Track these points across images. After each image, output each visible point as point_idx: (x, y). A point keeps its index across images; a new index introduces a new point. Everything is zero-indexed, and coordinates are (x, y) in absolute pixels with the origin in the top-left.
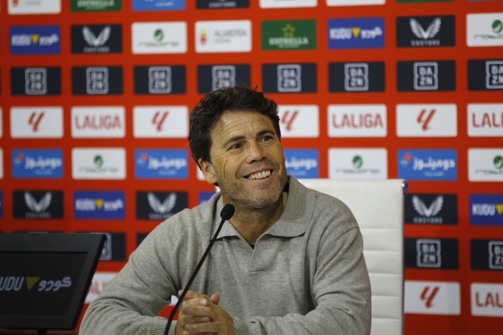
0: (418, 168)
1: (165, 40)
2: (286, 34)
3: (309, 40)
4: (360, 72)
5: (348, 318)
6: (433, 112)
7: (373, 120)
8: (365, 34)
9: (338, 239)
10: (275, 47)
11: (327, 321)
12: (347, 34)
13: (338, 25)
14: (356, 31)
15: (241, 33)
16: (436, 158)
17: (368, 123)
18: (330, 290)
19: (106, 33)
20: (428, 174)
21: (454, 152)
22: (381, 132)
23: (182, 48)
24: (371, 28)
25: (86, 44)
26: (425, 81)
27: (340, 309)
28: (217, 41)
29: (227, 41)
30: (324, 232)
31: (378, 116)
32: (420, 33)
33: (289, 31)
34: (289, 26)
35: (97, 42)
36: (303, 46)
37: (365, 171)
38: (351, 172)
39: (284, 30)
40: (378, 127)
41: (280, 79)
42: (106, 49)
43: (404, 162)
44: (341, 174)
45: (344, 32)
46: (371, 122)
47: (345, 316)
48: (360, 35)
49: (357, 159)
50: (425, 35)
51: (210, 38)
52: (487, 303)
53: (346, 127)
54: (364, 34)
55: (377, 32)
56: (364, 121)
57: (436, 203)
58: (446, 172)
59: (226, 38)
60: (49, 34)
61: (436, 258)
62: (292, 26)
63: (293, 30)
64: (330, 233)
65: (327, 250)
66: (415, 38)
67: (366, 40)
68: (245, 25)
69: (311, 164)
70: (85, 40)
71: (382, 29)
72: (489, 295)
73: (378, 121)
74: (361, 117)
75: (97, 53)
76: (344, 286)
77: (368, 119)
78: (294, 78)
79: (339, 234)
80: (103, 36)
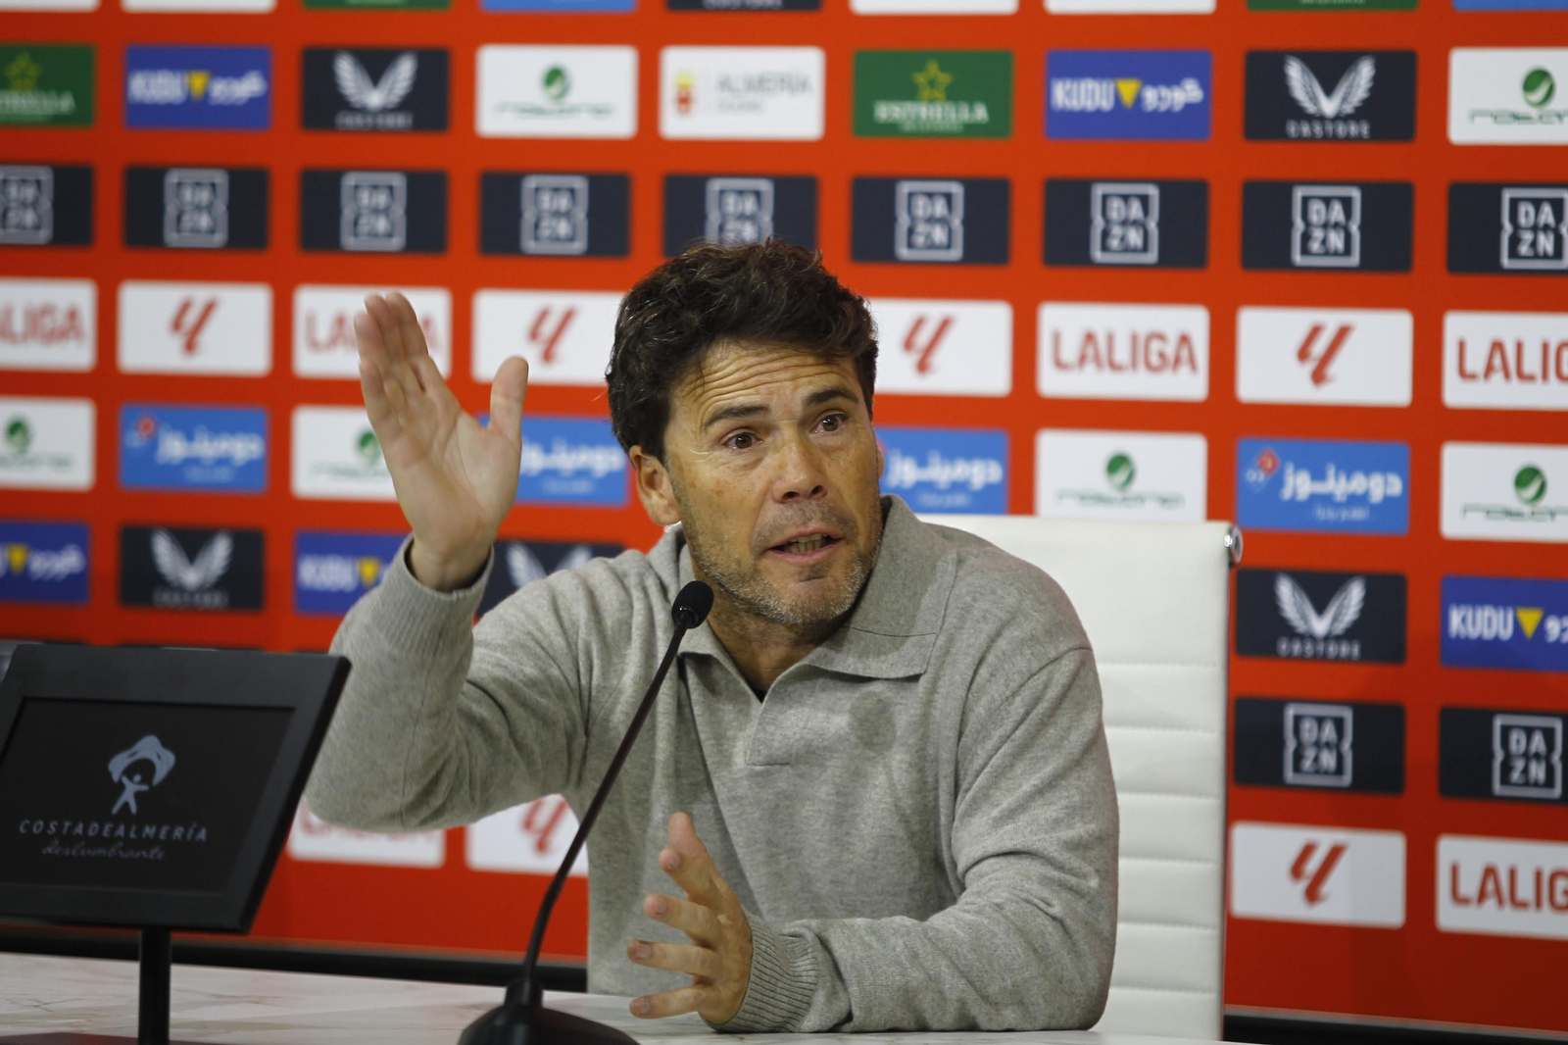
0: (1295, 493)
1: (573, 98)
2: (926, 93)
3: (990, 111)
4: (1135, 210)
5: (1050, 928)
6: (1343, 333)
7: (1170, 350)
8: (1153, 98)
9: (1014, 694)
10: (892, 128)
11: (996, 935)
12: (1101, 97)
13: (1076, 70)
14: (1128, 89)
15: (792, 84)
16: (1348, 469)
17: (1155, 360)
18: (992, 849)
19: (404, 72)
20: (1323, 514)
21: (1402, 451)
22: (1191, 385)
23: (621, 124)
24: (1173, 80)
25: (343, 104)
26: (1324, 242)
27: (1028, 901)
28: (725, 107)
29: (754, 107)
30: (975, 672)
31: (1184, 340)
32: (1314, 99)
33: (932, 83)
34: (933, 69)
35: (375, 98)
36: (971, 129)
37: (1140, 499)
38: (1101, 499)
39: (920, 79)
40: (1184, 370)
41: (903, 221)
42: (401, 121)
43: (1255, 476)
44: (1071, 506)
45: (1093, 92)
46: (1162, 355)
47: (1042, 920)
48: (1139, 100)
49: (1118, 463)
50: (1329, 106)
51: (705, 95)
52: (1482, 896)
53: (1090, 368)
54: (1151, 97)
55: (1188, 93)
56: (1145, 353)
57: (1345, 599)
58: (1375, 508)
59: (751, 97)
60: (237, 72)
61: (1340, 759)
62: (943, 69)
63: (945, 79)
64: (992, 675)
65: (983, 727)
66: (1300, 114)
67: (1156, 114)
68: (807, 63)
69: (984, 473)
70: (342, 90)
71: (1204, 86)
72: (1490, 872)
73: (1185, 354)
74: (1134, 339)
75: (375, 131)
76: (1031, 831)
77: (1155, 345)
78: (943, 221)
79: (1017, 679)
80: (394, 82)
